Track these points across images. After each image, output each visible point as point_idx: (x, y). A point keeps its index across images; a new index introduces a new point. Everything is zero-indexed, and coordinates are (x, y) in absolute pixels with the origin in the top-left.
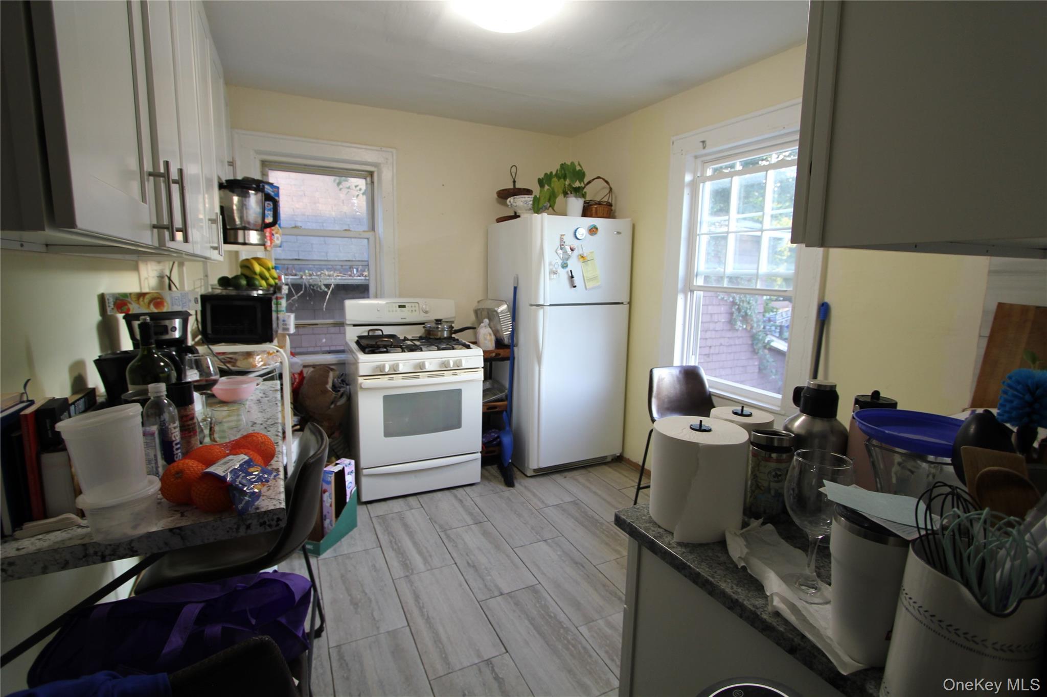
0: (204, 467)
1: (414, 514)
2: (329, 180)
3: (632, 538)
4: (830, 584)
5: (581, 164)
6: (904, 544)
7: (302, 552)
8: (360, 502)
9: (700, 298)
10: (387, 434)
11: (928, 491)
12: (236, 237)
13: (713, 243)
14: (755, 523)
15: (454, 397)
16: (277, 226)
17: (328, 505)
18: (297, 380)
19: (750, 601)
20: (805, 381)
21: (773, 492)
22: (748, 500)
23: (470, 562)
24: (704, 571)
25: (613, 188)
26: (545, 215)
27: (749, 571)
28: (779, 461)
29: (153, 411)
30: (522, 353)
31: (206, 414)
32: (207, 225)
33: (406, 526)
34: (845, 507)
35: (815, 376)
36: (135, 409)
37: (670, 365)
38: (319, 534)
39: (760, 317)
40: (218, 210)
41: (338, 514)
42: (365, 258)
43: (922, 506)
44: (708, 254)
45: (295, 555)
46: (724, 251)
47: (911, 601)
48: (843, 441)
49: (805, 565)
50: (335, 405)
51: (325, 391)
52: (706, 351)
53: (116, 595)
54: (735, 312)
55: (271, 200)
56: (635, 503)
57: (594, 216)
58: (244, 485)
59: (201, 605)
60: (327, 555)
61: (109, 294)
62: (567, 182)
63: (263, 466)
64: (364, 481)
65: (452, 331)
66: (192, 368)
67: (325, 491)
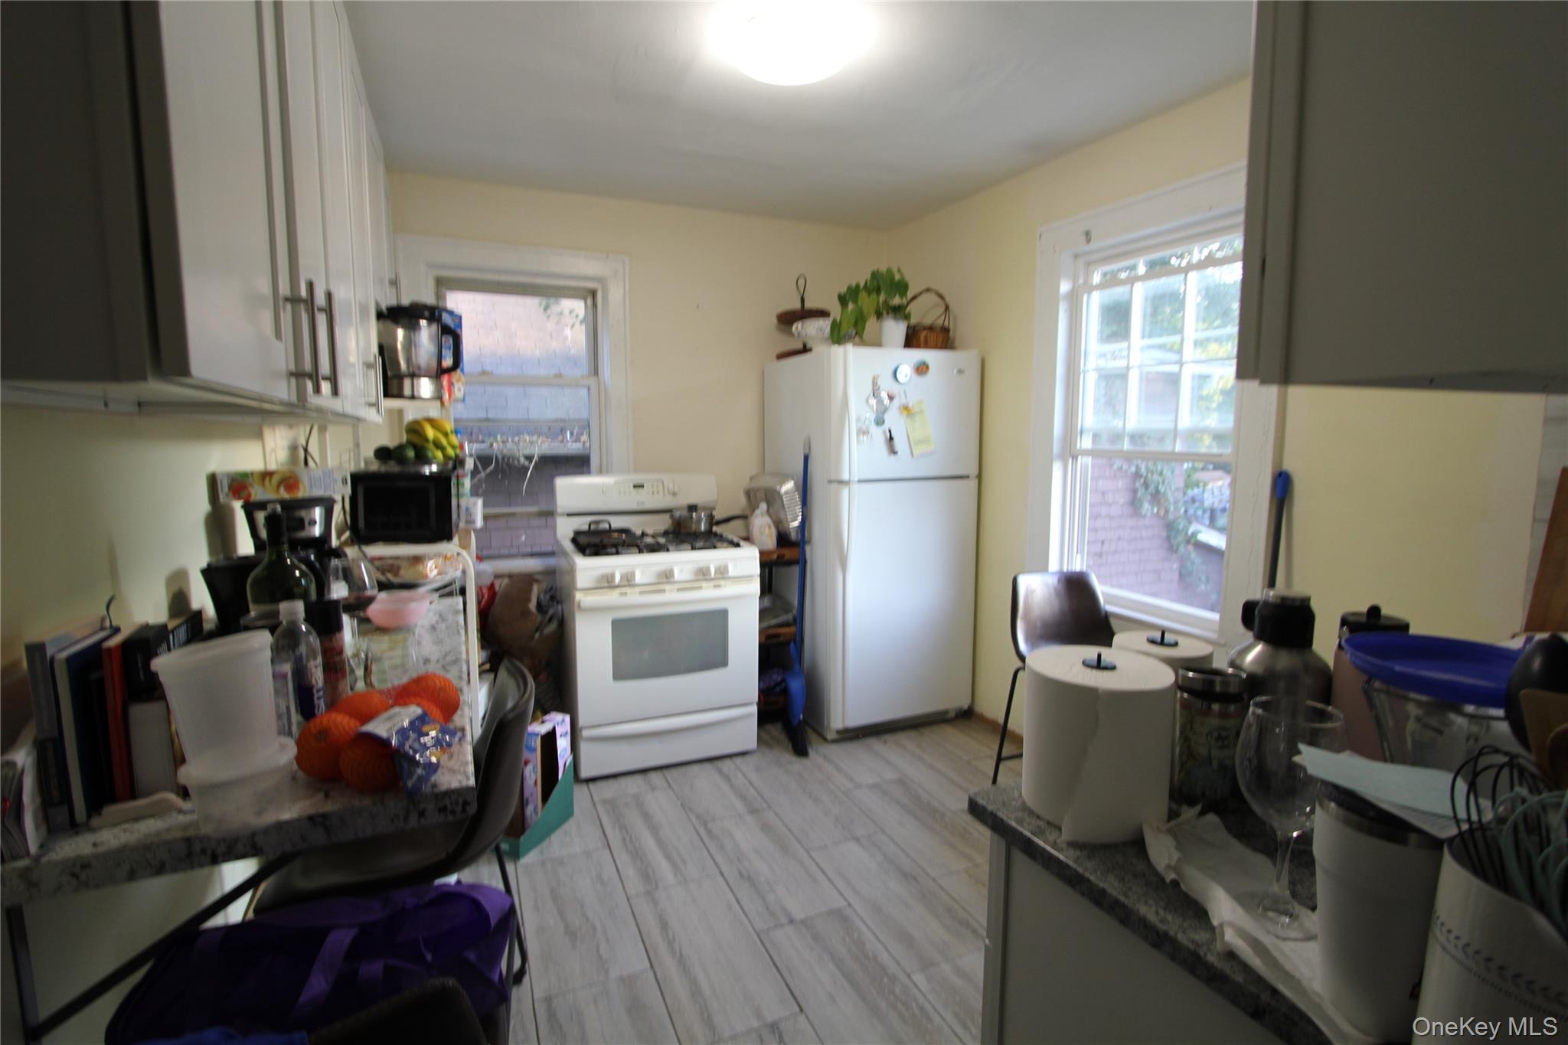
0: (358, 724)
1: (659, 798)
2: (530, 304)
3: (996, 836)
4: (1314, 909)
5: (902, 270)
6: (1436, 845)
7: (495, 853)
8: (577, 779)
9: (1088, 466)
10: (618, 675)
11: (1472, 759)
12: (401, 387)
13: (1103, 384)
14: (1189, 813)
15: (717, 620)
16: (459, 371)
17: (532, 782)
18: (486, 597)
19: (1188, 936)
20: (1257, 592)
21: (1215, 764)
22: (1176, 777)
23: (744, 872)
24: (1111, 886)
25: (951, 307)
26: (850, 348)
27: (1183, 886)
28: (1223, 715)
29: (287, 641)
30: (817, 554)
31: (358, 646)
32: (361, 372)
33: (646, 816)
34: (1336, 787)
35: (1271, 582)
36: (262, 641)
37: (1043, 568)
38: (518, 827)
39: (1179, 495)
40: (375, 349)
41: (546, 796)
42: (585, 415)
43: (1461, 786)
44: (1097, 401)
45: (484, 859)
46: (1121, 396)
47: (1452, 937)
48: (1325, 684)
49: (1274, 881)
50: (541, 634)
51: (526, 613)
52: (1097, 548)
53: (226, 917)
54: (1140, 488)
55: (450, 333)
56: (994, 781)
57: (922, 345)
58: (416, 752)
59: (353, 932)
60: (530, 858)
61: (223, 475)
62: (882, 298)
63: (443, 724)
64: (584, 748)
65: (712, 521)
66: (337, 578)
67: (526, 763)
